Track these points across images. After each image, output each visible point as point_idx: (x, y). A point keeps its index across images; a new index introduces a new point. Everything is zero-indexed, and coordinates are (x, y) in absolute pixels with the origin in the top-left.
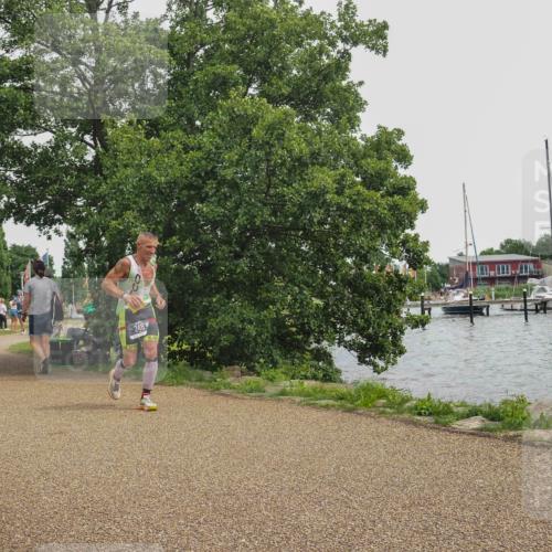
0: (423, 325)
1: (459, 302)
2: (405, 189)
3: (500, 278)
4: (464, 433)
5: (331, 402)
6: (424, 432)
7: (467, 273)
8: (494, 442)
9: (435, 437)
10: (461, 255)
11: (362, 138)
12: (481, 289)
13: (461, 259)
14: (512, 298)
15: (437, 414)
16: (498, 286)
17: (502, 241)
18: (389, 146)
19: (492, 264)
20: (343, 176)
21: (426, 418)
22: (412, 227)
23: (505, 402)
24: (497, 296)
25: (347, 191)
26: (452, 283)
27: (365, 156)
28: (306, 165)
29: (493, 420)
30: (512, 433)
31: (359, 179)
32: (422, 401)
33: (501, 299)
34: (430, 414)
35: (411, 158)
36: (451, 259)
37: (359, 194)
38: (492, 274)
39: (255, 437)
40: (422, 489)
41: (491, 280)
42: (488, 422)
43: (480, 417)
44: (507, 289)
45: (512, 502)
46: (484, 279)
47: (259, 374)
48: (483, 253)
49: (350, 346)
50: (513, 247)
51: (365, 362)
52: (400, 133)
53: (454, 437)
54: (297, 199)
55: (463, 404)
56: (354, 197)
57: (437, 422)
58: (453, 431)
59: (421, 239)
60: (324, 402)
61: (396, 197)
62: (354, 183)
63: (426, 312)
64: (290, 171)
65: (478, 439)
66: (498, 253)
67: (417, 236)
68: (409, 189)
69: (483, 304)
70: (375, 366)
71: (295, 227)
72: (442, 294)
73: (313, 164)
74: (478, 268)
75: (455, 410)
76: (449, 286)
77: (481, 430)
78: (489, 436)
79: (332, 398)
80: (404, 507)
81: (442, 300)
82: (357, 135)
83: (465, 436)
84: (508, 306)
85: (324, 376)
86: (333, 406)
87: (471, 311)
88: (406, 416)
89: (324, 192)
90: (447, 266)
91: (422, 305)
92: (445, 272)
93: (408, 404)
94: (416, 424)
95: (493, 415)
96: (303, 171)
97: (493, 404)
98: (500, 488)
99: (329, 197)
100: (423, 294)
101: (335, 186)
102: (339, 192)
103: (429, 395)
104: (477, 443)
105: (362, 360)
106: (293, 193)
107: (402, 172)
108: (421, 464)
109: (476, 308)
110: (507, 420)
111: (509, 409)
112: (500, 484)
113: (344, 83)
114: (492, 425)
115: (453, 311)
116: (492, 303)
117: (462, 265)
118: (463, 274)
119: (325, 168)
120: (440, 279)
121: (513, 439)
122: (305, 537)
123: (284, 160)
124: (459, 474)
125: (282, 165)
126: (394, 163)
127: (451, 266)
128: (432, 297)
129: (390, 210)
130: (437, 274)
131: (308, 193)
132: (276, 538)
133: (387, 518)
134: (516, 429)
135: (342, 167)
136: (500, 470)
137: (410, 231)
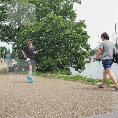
0: (89, 63)
2: (85, 34)
5: (70, 79)
6: (89, 85)
9: (92, 86)
10: (97, 48)
18: (82, 24)
20: (72, 31)
22: (87, 42)
25: (73, 34)
26: (95, 54)
27: (76, 27)
28: (64, 29)
30: (108, 85)
31: (75, 31)
32: (89, 79)
34: (91, 81)
35: (86, 27)
36: (95, 49)
37: (75, 35)
39: (54, 86)
40: (89, 97)
43: (101, 82)
45: (108, 99)
47: (54, 73)
49: (74, 67)
51: (77, 71)
52: (84, 21)
54: (62, 36)
55: (98, 79)
57: (92, 83)
58: (96, 85)
59: (89, 44)
60: (68, 79)
61: (83, 35)
62: (74, 32)
63: (90, 60)
64: (61, 30)
70: (79, 71)
71: (62, 42)
72: (93, 56)
73: (66, 28)
75: (96, 80)
79: (70, 78)
80: (85, 101)
81: (93, 57)
82: (75, 22)
85: (68, 74)
86: (70, 80)
87: (99, 60)
88: (86, 82)
89: (69, 34)
90: (94, 50)
92: (94, 51)
93: (86, 79)
94: (87, 83)
96: (63, 30)
99: (70, 35)
100: (89, 56)
101: (71, 33)
102: (71, 34)
105: (76, 70)
106: (62, 34)
107: (84, 30)
108: (89, 92)
110: (107, 82)
112: (105, 96)
113: (72, 10)
117: (98, 50)
118: (97, 52)
119: (68, 29)
120: (93, 53)
122: (64, 107)
123: (60, 28)
124: (97, 94)
125: (59, 28)
126: (83, 28)
127: (95, 50)
128: (91, 57)
129: (82, 38)
130: (92, 52)
131: (65, 34)
132: (58, 107)
133: (82, 103)
134: (109, 84)
135: (72, 29)
136: (105, 93)
137: (86, 43)
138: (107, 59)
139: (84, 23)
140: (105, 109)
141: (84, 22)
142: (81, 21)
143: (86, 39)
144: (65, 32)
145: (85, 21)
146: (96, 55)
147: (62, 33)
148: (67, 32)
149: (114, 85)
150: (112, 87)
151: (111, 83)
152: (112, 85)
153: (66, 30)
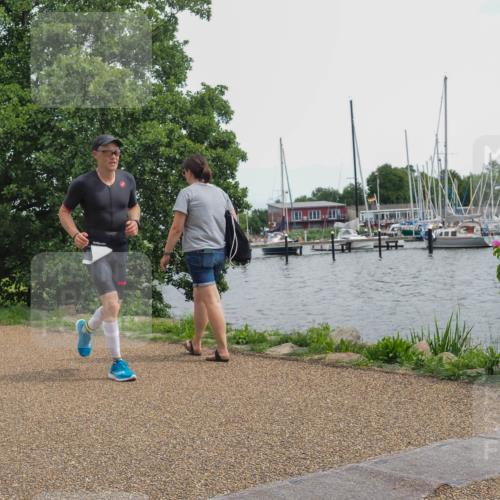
1: (277, 244)
2: (226, 142)
3: (312, 223)
4: (275, 358)
5: (159, 335)
6: (241, 359)
7: (284, 218)
8: (301, 365)
9: (250, 363)
10: (278, 202)
11: (188, 95)
12: (296, 232)
13: (277, 205)
14: (322, 240)
15: (253, 343)
16: (310, 229)
17: (314, 189)
18: (212, 102)
19: (305, 210)
20: (171, 131)
21: (243, 347)
22: (233, 178)
23: (311, 330)
24: (309, 239)
25: (175, 144)
26: (270, 227)
27: (189, 113)
28: (137, 121)
29: (301, 346)
30: (316, 357)
31: (184, 132)
32: (241, 331)
33: (312, 241)
34: (247, 343)
35: (232, 113)
36: (269, 206)
37: (185, 146)
38: (305, 218)
40: (237, 409)
41: (304, 225)
42: (296, 348)
43: (290, 344)
44: (318, 232)
45: (314, 415)
46: (298, 223)
48: (298, 200)
49: (179, 285)
50: (323, 194)
52: (222, 89)
53: (267, 362)
54: (131, 149)
55: (276, 334)
56: (182, 149)
57: (252, 350)
58: (267, 357)
59: (241, 186)
60: (152, 335)
61: (219, 150)
62: (181, 137)
64: (123, 126)
65: (288, 363)
66: (310, 200)
67: (237, 184)
68: (229, 142)
69: (296, 245)
72: (263, 237)
73: (145, 120)
74: (293, 214)
75: (269, 338)
76: (267, 229)
77: (290, 355)
78: (297, 360)
79: (160, 331)
80: (220, 424)
81: (261, 241)
82: (185, 92)
83: (276, 361)
84: (318, 247)
85: (154, 312)
86: (161, 338)
87: (286, 251)
89: (159, 144)
90: (266, 212)
92: (264, 217)
93: (228, 335)
94: (234, 352)
95: (301, 342)
96: (135, 126)
97: (301, 332)
98: (304, 404)
99: (162, 149)
101: (166, 140)
102: (169, 145)
103: (246, 326)
104: (286, 367)
105: (189, 297)
106: (129, 144)
107: (223, 127)
108: (237, 386)
109: (291, 249)
110: (313, 345)
111: (314, 336)
112: (304, 401)
113: (171, 43)
114: (300, 350)
115: (271, 252)
116: (305, 244)
117: (278, 211)
118: (280, 219)
119: (155, 122)
120: (260, 223)
121: (317, 361)
122: (131, 455)
123: (119, 115)
124: (270, 394)
125: (117, 119)
126: (216, 117)
127: (270, 211)
128: (254, 240)
129: (213, 161)
130: (258, 219)
131: (142, 145)
132: (104, 459)
133: (205, 435)
134: (320, 353)
135: (171, 121)
136: (305, 389)
137: (231, 180)
138: (203, 250)
139: (224, 98)
140: (303, 456)
141: (223, 93)
142: (207, 88)
143: (233, 168)
144: (143, 136)
145: (226, 88)
146: (271, 232)
147: (130, 137)
148: (150, 136)
149: (343, 356)
150: (334, 365)
151: (330, 348)
152: (332, 356)
153: (145, 128)
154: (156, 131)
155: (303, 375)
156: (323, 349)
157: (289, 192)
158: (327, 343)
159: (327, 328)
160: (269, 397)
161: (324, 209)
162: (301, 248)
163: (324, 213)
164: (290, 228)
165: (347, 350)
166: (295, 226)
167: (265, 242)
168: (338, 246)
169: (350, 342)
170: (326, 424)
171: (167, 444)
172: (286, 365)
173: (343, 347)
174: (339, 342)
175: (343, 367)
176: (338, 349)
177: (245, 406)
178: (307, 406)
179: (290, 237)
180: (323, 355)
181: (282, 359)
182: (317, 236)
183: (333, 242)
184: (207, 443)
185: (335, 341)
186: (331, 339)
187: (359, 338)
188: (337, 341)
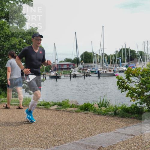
0: (43, 82)
1: (54, 75)
3: (65, 69)
4: (52, 110)
6: (42, 110)
7: (56, 67)
8: (60, 112)
9: (44, 112)
10: (54, 62)
11: (26, 30)
12: (59, 71)
13: (54, 63)
14: (67, 74)
15: (46, 105)
16: (63, 71)
17: (65, 59)
19: (62, 65)
20: (20, 41)
21: (42, 107)
23: (63, 101)
24: (63, 73)
25: (22, 44)
27: (26, 35)
28: (10, 37)
29: (60, 106)
30: (64, 109)
31: (25, 41)
32: (42, 102)
33: (64, 74)
34: (44, 105)
37: (25, 45)
38: (62, 67)
40: (40, 126)
41: (62, 69)
42: (58, 107)
43: (57, 105)
44: (66, 71)
45: (63, 127)
46: (60, 69)
48: (60, 62)
49: (23, 88)
50: (67, 60)
51: (28, 92)
52: (37, 28)
53: (49, 111)
54: (7, 46)
55: (53, 102)
56: (24, 46)
57: (45, 107)
60: (14, 104)
62: (23, 42)
64: (5, 39)
65: (56, 111)
66: (64, 62)
69: (59, 75)
70: (30, 93)
72: (49, 73)
73: (12, 37)
74: (59, 66)
75: (50, 104)
76: (51, 71)
77: (57, 109)
78: (59, 110)
79: (16, 102)
81: (49, 74)
84: (66, 76)
85: (15, 96)
87: (57, 77)
89: (16, 44)
91: (43, 76)
92: (50, 67)
94: (39, 108)
95: (60, 105)
96: (9, 39)
97: (60, 102)
98: (60, 124)
99: (17, 46)
100: (44, 73)
101: (19, 43)
102: (20, 45)
103: (43, 100)
104: (55, 113)
105: (26, 91)
106: (7, 44)
108: (40, 119)
109: (58, 76)
110: (64, 106)
111: (64, 103)
114: (60, 107)
115: (52, 77)
116: (62, 75)
117: (54, 65)
118: (54, 68)
119: (15, 38)
120: (48, 69)
121: (65, 111)
124: (50, 121)
125: (3, 36)
128: (47, 74)
130: (48, 68)
131: (11, 45)
133: (30, 134)
134: (66, 108)
135: (20, 38)
136: (61, 119)
139: (37, 31)
140: (59, 140)
142: (32, 28)
144: (11, 42)
146: (52, 71)
147: (7, 42)
148: (14, 42)
149: (72, 109)
150: (70, 112)
151: (69, 106)
152: (69, 109)
153: (12, 39)
154: (15, 40)
155: (60, 115)
156: (67, 107)
157: (57, 59)
158: (68, 105)
159: (68, 100)
160: (50, 122)
161: (68, 65)
162: (61, 76)
163: (68, 66)
164: (58, 70)
165: (74, 107)
166: (59, 70)
167: (50, 74)
168: (72, 76)
169: (74, 105)
170: (67, 130)
171: (17, 138)
172: (55, 112)
173: (72, 106)
174: (71, 105)
175: (72, 112)
176: (71, 107)
177: (42, 125)
178: (61, 124)
179: (57, 73)
180: (67, 109)
181: (54, 110)
182: (66, 72)
183: (70, 75)
184: (30, 137)
185: (70, 104)
186: (69, 104)
187: (77, 103)
188: (71, 104)
